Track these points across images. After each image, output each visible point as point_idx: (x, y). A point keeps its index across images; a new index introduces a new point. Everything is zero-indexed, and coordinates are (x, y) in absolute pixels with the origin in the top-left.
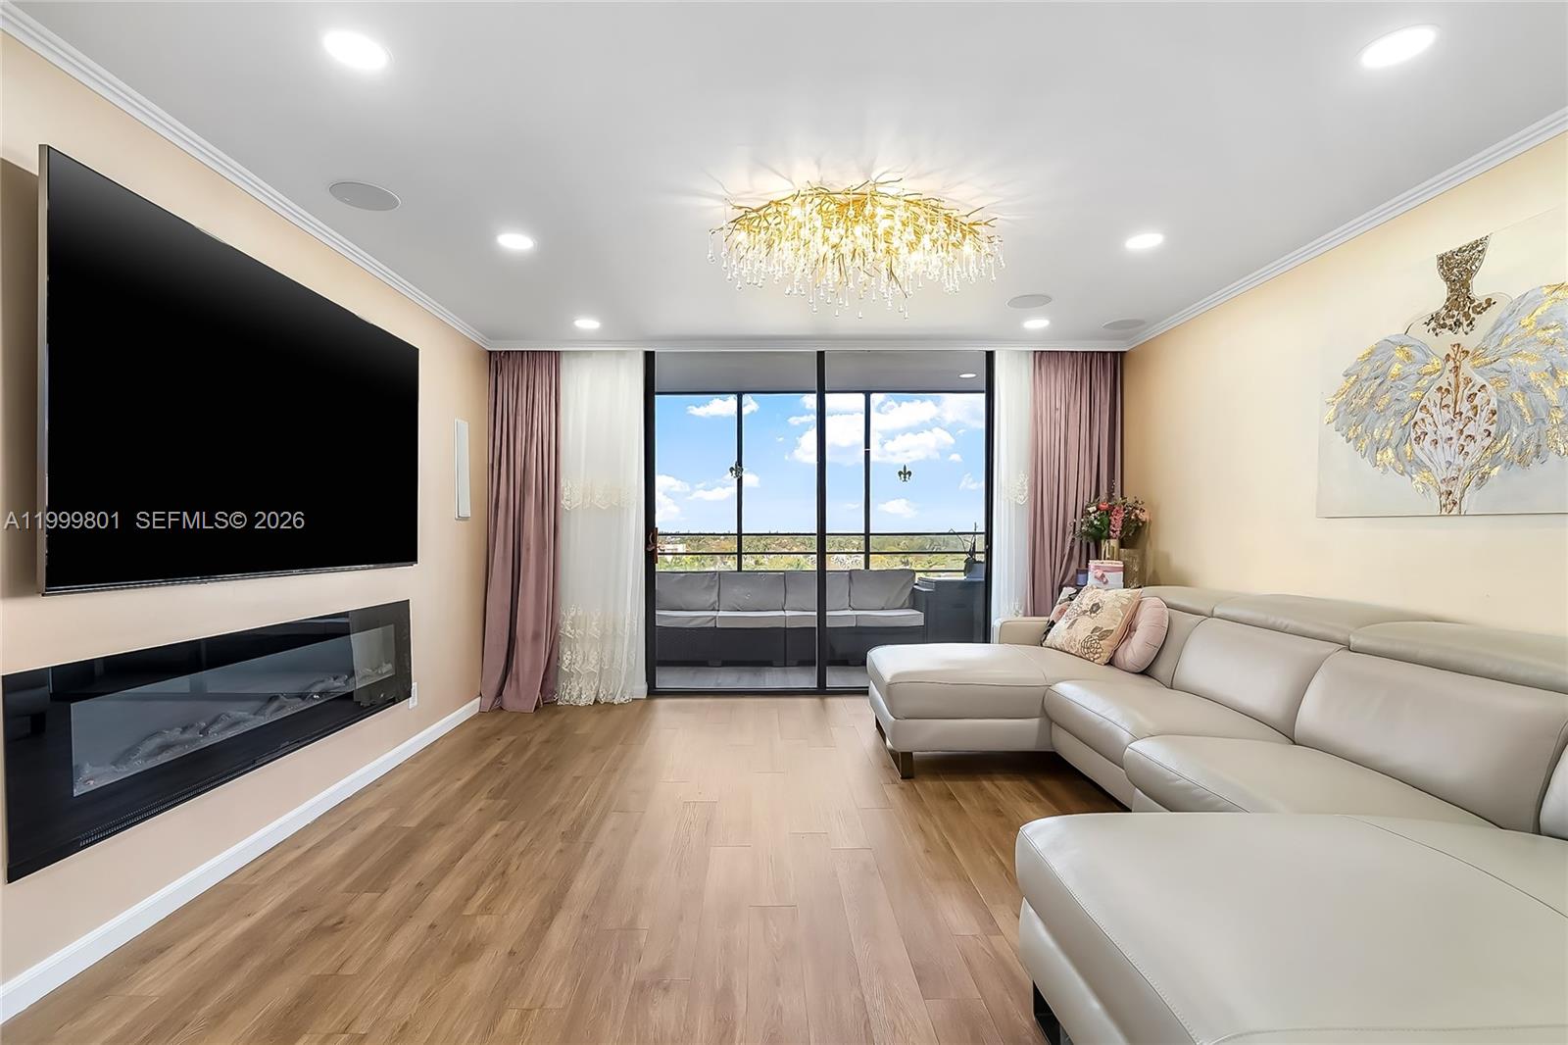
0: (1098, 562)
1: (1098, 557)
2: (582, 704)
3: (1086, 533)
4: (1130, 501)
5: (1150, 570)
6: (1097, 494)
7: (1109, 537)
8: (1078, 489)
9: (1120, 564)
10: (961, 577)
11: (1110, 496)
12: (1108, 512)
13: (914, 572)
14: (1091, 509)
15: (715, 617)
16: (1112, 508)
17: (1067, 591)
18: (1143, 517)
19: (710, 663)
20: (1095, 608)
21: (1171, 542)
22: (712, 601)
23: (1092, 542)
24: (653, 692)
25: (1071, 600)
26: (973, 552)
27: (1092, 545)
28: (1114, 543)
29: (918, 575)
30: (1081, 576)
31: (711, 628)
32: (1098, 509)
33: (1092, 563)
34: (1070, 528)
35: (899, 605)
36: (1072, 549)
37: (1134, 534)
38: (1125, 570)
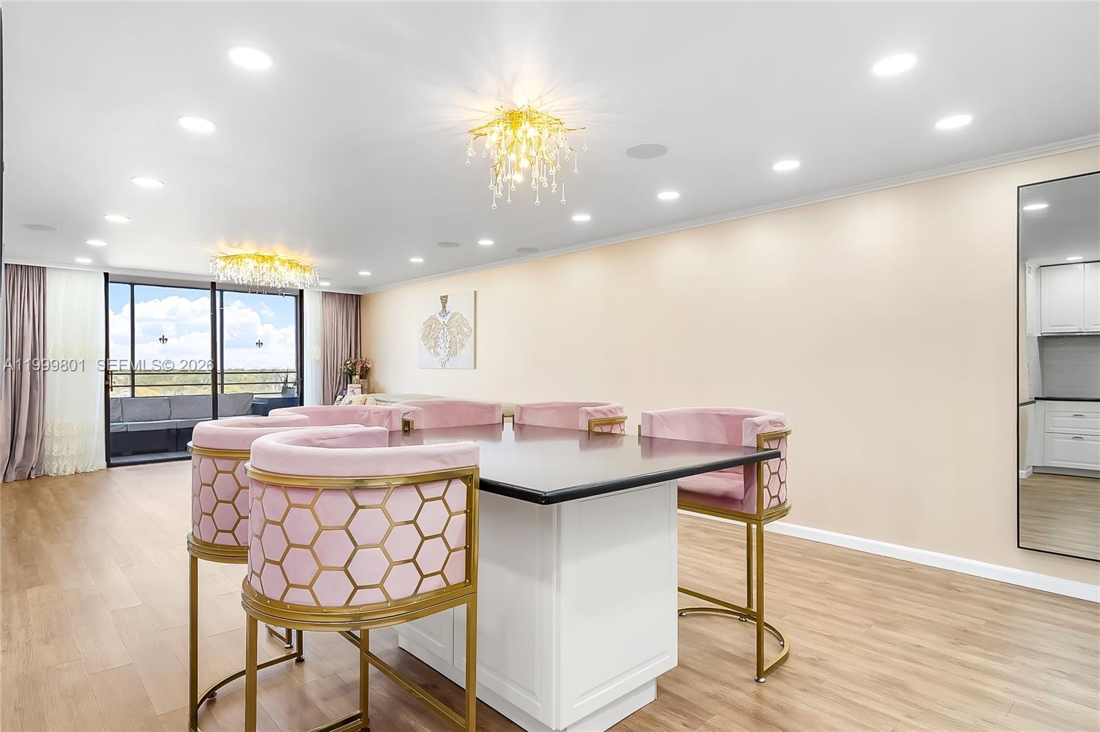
0: (351, 385)
1: (351, 383)
2: (67, 474)
3: (347, 373)
4: (364, 359)
5: (371, 388)
6: (350, 356)
7: (356, 374)
8: (343, 354)
9: (360, 386)
10: (280, 396)
11: (356, 357)
12: (355, 364)
13: (253, 394)
14: (348, 362)
15: (127, 425)
16: (357, 362)
17: (339, 397)
18: (368, 366)
19: (123, 454)
20: (351, 402)
21: (378, 376)
22: (118, 416)
23: (349, 376)
24: (109, 465)
25: (341, 400)
26: (286, 382)
27: (349, 378)
28: (357, 377)
29: (255, 396)
30: (344, 392)
31: (123, 432)
32: (351, 362)
33: (349, 385)
34: (339, 371)
35: (245, 413)
36: (340, 380)
37: (365, 373)
38: (362, 388)
